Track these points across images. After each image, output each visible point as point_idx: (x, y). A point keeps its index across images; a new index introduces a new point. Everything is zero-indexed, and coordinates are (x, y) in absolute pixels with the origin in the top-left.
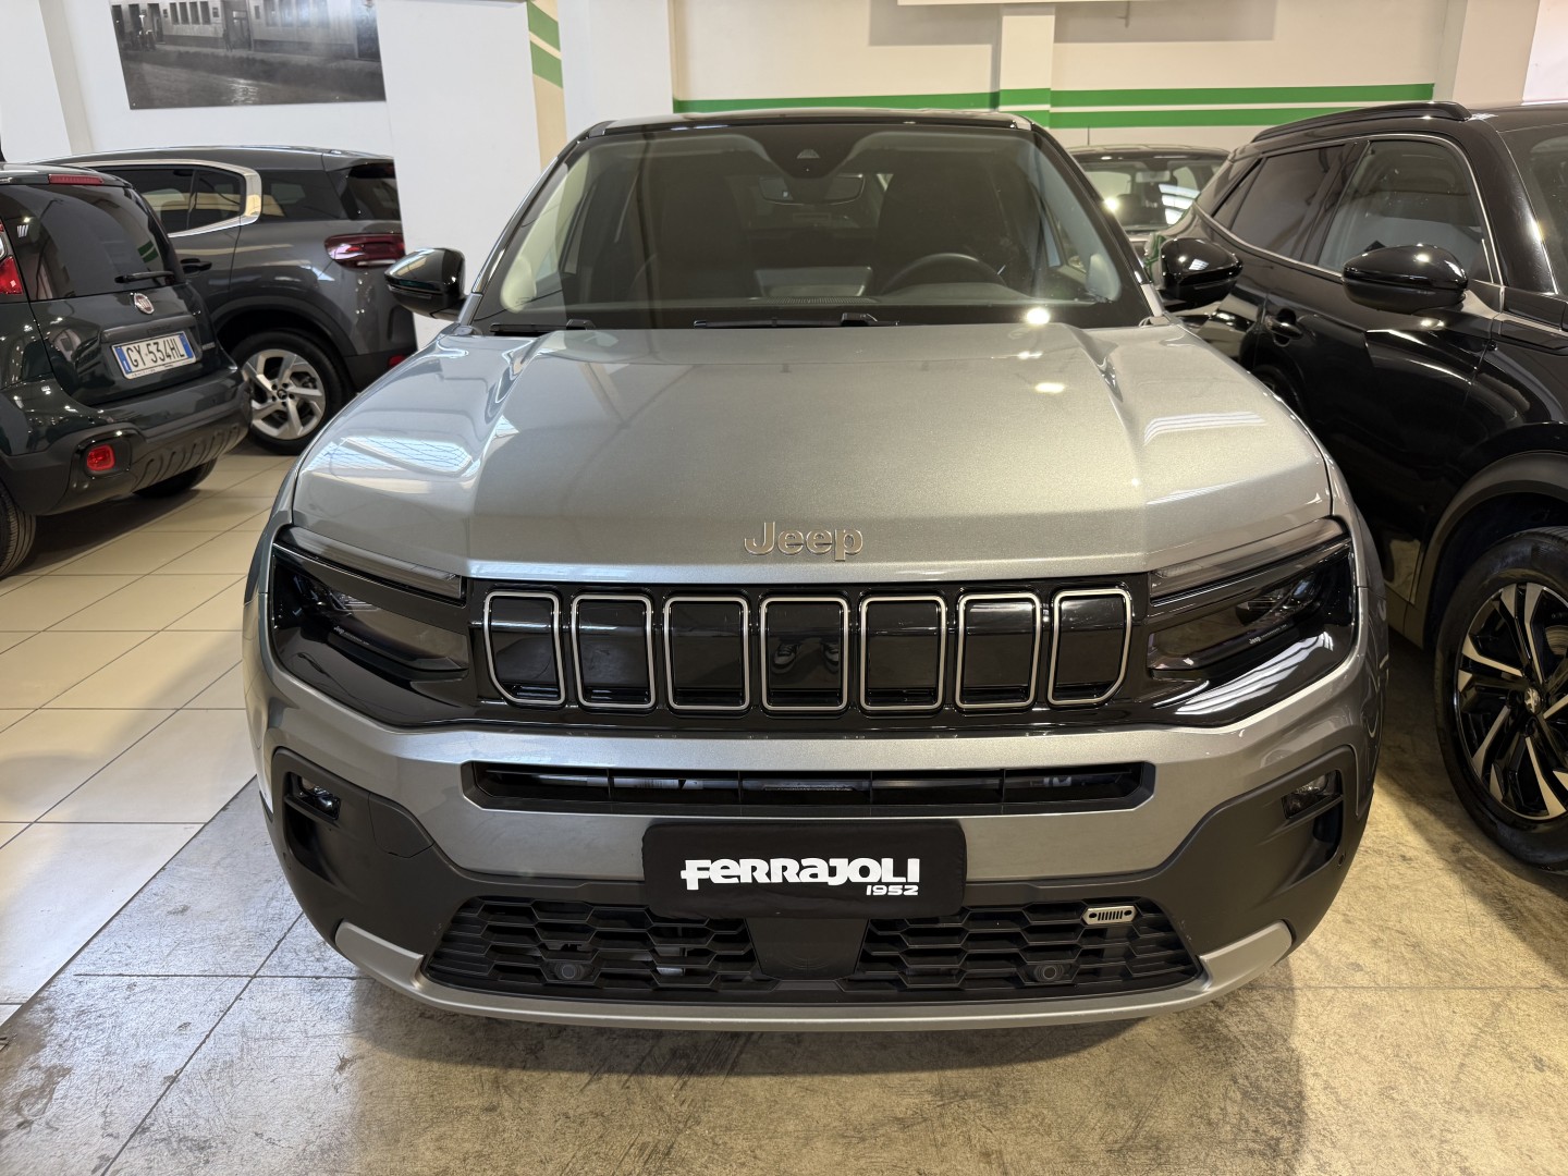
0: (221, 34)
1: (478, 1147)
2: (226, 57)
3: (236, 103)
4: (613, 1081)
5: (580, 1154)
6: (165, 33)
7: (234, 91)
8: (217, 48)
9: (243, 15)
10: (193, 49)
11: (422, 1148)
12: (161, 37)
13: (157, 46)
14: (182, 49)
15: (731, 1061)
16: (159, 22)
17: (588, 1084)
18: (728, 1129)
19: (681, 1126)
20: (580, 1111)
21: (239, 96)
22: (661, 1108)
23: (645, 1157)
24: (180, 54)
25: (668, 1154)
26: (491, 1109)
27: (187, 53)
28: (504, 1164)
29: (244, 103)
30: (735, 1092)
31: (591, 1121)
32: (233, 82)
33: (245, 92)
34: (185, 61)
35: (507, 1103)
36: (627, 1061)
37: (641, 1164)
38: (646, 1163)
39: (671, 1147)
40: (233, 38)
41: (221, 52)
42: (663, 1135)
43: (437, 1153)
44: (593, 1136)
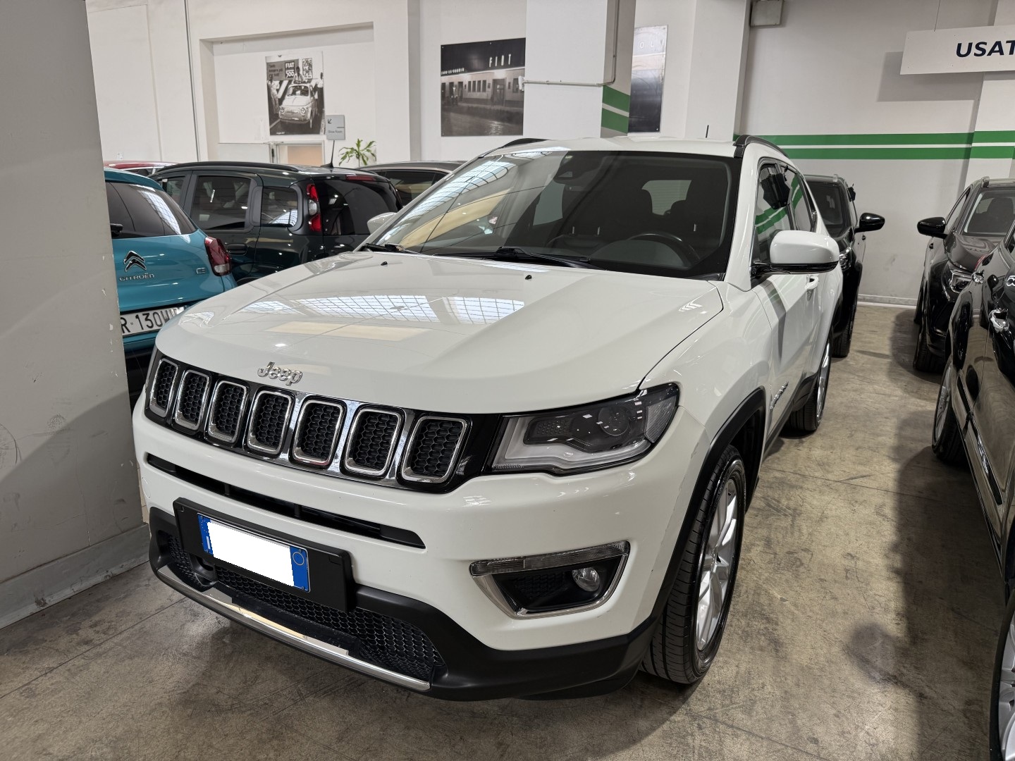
0: (489, 98)
2: (490, 109)
3: (491, 134)
6: (464, 96)
7: (491, 128)
8: (486, 104)
9: (502, 86)
10: (475, 105)
12: (461, 98)
13: (459, 104)
14: (470, 105)
16: (462, 92)
21: (493, 131)
24: (469, 108)
27: (472, 107)
29: (495, 134)
32: (492, 123)
33: (497, 128)
34: (471, 112)
40: (495, 99)
41: (488, 107)
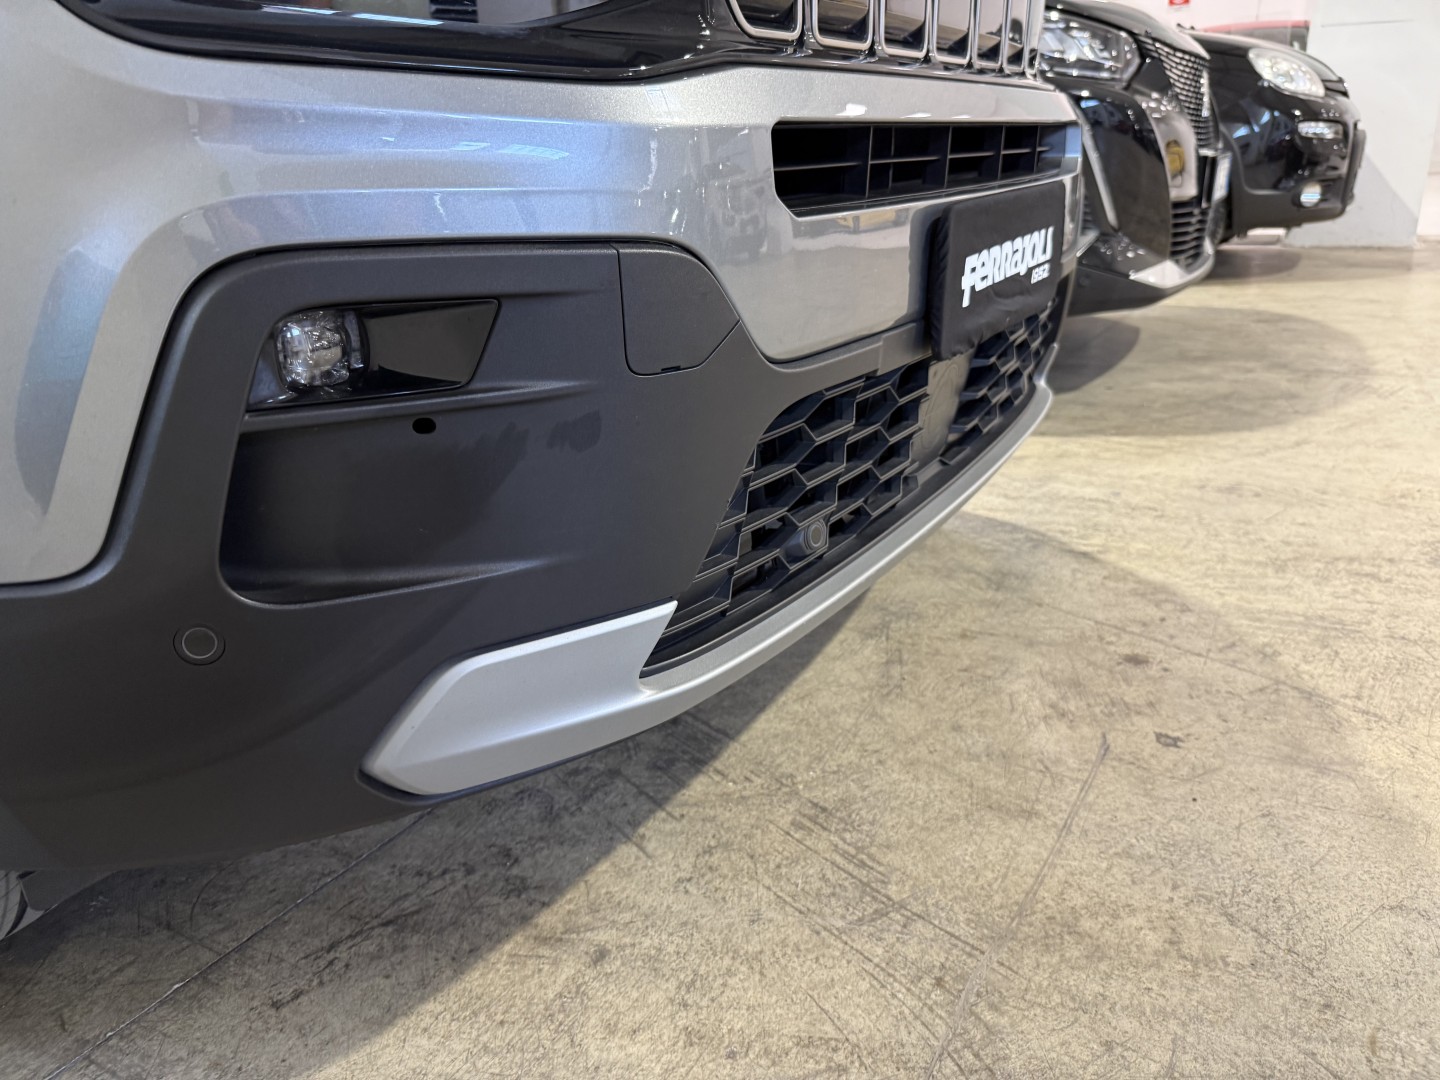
1: (672, 985)
4: (657, 828)
5: (768, 881)
11: (615, 1054)
15: (714, 734)
17: (641, 848)
18: (820, 759)
19: (785, 790)
20: (686, 865)
22: (743, 798)
23: (816, 828)
25: (824, 810)
26: (601, 955)
28: (727, 961)
30: (765, 741)
31: (714, 860)
35: (603, 936)
36: (633, 807)
37: (825, 834)
38: (825, 829)
39: (815, 805)
42: (791, 807)
43: (641, 1037)
44: (746, 863)
